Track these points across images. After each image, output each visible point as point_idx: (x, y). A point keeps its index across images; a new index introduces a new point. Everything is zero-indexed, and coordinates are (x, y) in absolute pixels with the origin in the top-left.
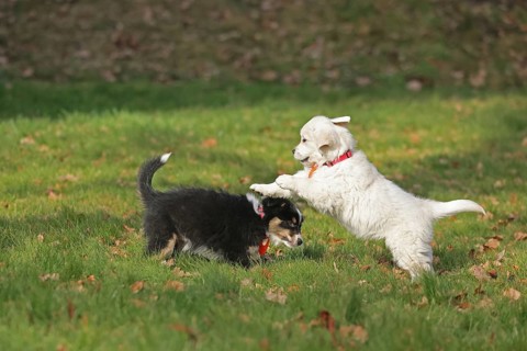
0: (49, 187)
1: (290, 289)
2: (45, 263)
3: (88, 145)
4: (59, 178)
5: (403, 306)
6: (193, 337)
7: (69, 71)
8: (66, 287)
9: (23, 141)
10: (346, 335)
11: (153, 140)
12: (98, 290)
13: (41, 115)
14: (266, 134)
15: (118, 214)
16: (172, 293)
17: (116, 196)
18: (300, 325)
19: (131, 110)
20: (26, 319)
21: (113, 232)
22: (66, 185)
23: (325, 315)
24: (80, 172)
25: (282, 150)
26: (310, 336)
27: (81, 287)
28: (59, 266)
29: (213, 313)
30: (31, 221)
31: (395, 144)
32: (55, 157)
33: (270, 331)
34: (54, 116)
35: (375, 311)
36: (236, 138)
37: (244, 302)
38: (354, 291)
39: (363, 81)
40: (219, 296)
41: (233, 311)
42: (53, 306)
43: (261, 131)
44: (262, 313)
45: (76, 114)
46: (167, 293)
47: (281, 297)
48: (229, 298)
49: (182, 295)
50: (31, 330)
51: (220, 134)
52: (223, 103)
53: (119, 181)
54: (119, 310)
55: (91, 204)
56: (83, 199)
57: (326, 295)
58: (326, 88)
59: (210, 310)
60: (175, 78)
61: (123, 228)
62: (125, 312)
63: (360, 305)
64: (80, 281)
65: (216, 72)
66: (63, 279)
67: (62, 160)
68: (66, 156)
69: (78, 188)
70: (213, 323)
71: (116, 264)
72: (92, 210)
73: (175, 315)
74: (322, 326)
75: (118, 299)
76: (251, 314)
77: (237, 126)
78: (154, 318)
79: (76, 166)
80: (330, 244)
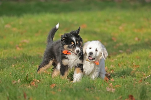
0: (17, 45)
3: (33, 28)
8: (24, 86)
9: (6, 26)
12: (37, 88)
13: (13, 15)
14: (107, 22)
22: (24, 44)
23: (131, 97)
24: (29, 39)
25: (113, 29)
27: (30, 86)
29: (84, 97)
30: (9, 59)
32: (19, 33)
34: (19, 15)
37: (97, 92)
38: (143, 87)
40: (87, 89)
41: (93, 95)
42: (17, 94)
43: (105, 21)
44: (105, 96)
45: (28, 15)
46: (65, 88)
47: (113, 90)
48: (91, 90)
49: (71, 89)
52: (89, 9)
54: (45, 95)
55: (34, 52)
56: (30, 50)
57: (132, 89)
58: (132, 3)
59: (83, 95)
62: (48, 96)
63: (145, 93)
67: (22, 34)
68: (24, 32)
69: (28, 45)
72: (34, 54)
73: (68, 97)
75: (45, 91)
76: (100, 97)
77: (95, 19)
78: (60, 98)
79: (28, 36)
80: (133, 67)
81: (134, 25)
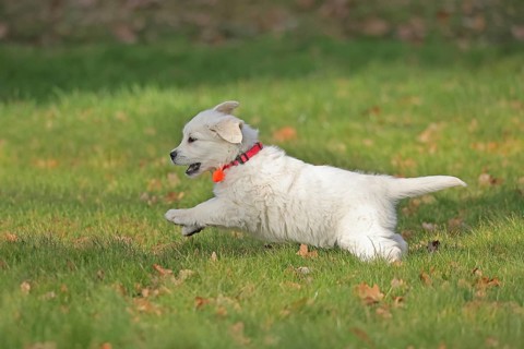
2: (34, 328)
7: (63, 29)
13: (22, 97)
14: (373, 117)
15: (146, 248)
17: (141, 220)
19: (162, 86)
21: (138, 277)
25: (398, 142)
28: (55, 331)
34: (42, 97)
36: (326, 125)
43: (364, 114)
45: (76, 94)
51: (302, 118)
52: (305, 71)
53: (145, 195)
58: (464, 45)
60: (228, 34)
61: (153, 270)
65: (292, 23)
71: (144, 326)
77: (328, 107)
80: (477, 286)
81: (474, 125)
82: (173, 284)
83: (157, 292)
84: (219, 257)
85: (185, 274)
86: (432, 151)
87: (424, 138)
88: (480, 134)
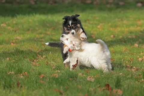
0: (11, 41)
1: (95, 76)
2: (9, 68)
3: (25, 26)
4: (15, 38)
5: (135, 82)
6: (61, 94)
8: (17, 76)
9: (2, 25)
10: (115, 92)
11: (48, 25)
12: (28, 77)
13: (8, 16)
14: (87, 22)
15: (35, 51)
16: (54, 78)
17: (34, 44)
18: (99, 89)
19: (40, 14)
20: (3, 88)
21: (33, 57)
22: (17, 40)
23: (108, 85)
24: (22, 36)
25: (93, 28)
26: (103, 93)
27: (22, 76)
28: (14, 69)
29: (68, 85)
30: (5, 53)
31: (132, 25)
32: (13, 31)
33: (88, 91)
34: (13, 16)
35: (125, 84)
37: (79, 81)
38: (118, 77)
39: (121, 3)
40: (71, 79)
42: (12, 83)
43: (85, 21)
44: (85, 85)
45: (20, 15)
46: (52, 78)
47: (92, 79)
48: (74, 80)
49: (57, 79)
50: (4, 91)
52: (72, 11)
53: (36, 39)
54: (35, 84)
55: (26, 47)
56: (23, 45)
57: (108, 79)
58: (108, 6)
59: (67, 84)
60: (55, 2)
61: (37, 56)
62: (38, 85)
63: (120, 82)
64: (22, 74)
66: (16, 74)
67: (15, 31)
68: (17, 30)
69: (21, 41)
70: (68, 88)
71: (34, 68)
72: (26, 49)
73: (55, 86)
74: (107, 89)
75: (35, 80)
76: (82, 85)
78: (48, 87)
79: (20, 34)
81: (110, 24)
82: (41, 59)
83: (37, 60)
84: (52, 53)
85: (44, 56)
86: (100, 30)
87: (99, 27)
88: (111, 26)
